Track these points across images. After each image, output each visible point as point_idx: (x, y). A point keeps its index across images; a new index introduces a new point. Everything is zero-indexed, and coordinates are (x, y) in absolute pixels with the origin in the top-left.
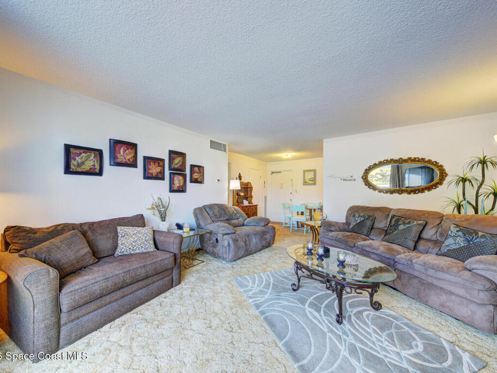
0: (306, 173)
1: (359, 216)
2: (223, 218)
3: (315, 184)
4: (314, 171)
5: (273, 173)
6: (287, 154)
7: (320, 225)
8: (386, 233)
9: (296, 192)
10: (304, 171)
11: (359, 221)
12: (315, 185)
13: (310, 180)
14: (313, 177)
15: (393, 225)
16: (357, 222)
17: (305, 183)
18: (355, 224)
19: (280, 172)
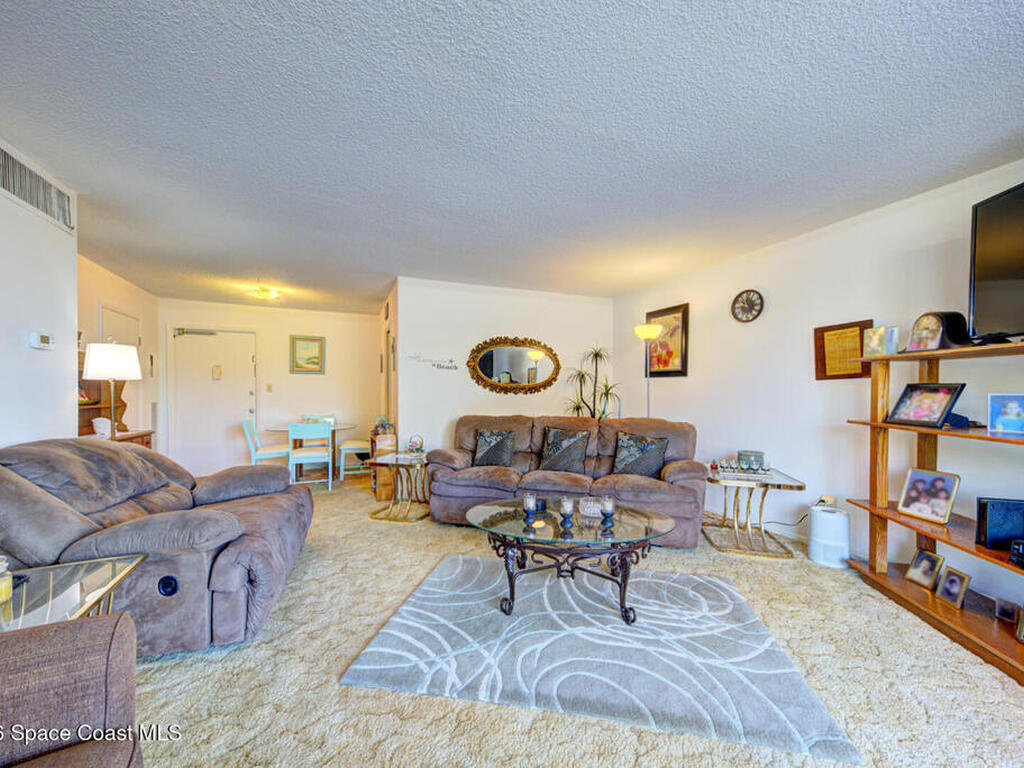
0: (300, 344)
1: (492, 434)
2: (118, 493)
3: (321, 371)
4: (321, 341)
5: (182, 332)
6: (267, 286)
7: (426, 462)
8: (539, 457)
9: (269, 389)
10: (294, 340)
11: (494, 443)
12: (324, 374)
13: (309, 361)
14: (317, 355)
15: (553, 442)
16: (492, 445)
17: (295, 368)
18: (487, 448)
19: (211, 334)
